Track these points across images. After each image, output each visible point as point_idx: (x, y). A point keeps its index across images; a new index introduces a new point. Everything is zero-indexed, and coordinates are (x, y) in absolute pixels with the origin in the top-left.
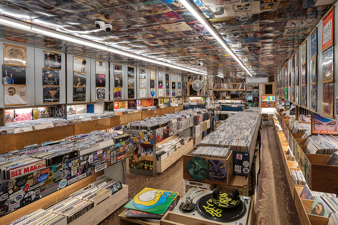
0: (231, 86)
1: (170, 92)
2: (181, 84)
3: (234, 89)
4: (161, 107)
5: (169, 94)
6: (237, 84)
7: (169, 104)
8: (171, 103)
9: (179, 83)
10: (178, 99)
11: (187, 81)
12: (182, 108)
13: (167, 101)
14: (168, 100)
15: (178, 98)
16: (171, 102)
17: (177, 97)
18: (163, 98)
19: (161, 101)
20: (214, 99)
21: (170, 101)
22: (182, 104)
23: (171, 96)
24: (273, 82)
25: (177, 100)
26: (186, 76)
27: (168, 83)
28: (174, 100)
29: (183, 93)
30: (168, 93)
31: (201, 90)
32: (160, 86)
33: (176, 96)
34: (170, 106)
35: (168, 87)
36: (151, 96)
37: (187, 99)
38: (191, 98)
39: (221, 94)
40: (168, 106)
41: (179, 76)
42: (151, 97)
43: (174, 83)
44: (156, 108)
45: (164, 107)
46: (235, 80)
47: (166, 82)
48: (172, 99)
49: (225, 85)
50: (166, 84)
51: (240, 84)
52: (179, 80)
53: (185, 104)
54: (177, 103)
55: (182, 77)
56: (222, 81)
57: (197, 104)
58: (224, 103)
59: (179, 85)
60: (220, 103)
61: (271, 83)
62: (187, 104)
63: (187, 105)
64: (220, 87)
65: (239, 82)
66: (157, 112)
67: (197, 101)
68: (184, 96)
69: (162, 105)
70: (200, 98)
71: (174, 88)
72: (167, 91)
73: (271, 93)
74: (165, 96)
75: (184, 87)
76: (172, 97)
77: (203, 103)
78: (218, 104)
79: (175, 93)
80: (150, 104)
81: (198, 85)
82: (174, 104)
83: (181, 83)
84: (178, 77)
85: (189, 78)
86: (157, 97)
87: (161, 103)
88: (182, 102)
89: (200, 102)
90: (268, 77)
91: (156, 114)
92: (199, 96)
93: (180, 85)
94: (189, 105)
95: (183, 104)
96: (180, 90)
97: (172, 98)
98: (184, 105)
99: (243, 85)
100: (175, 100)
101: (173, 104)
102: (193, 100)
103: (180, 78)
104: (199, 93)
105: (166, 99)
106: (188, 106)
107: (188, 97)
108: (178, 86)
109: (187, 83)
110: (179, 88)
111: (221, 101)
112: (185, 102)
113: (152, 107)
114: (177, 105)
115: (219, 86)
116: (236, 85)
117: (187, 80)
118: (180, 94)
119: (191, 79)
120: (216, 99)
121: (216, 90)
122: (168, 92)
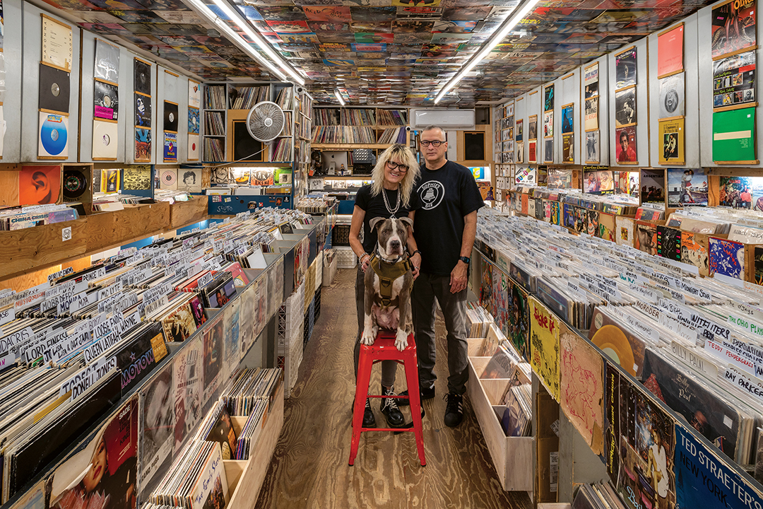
0: (366, 133)
1: (153, 140)
2: (202, 117)
3: (375, 143)
4: (104, 208)
5: (148, 150)
6: (382, 128)
7: (146, 195)
8: (156, 191)
9: (192, 112)
10: (186, 176)
11: (225, 108)
12: (203, 209)
13: (137, 179)
14: (145, 176)
15: (186, 171)
16: (158, 187)
17: (182, 166)
18: (122, 166)
19: (109, 182)
20: (310, 177)
21: (153, 183)
22: (204, 193)
23: (157, 157)
24: (486, 125)
25: (181, 178)
26: (221, 88)
27: (147, 102)
28: (169, 178)
29: (209, 150)
30: (144, 147)
31: (278, 140)
32: (104, 109)
33: (179, 161)
34: (152, 201)
35: (143, 120)
36: (43, 152)
37: (222, 175)
38: (238, 172)
39: (332, 160)
40: (141, 202)
41: (192, 84)
42: (39, 158)
43: (170, 108)
44: (75, 215)
45: (120, 207)
46: (377, 118)
47: (136, 96)
48: (161, 175)
49: (348, 131)
50: (136, 106)
51: (392, 127)
52: (195, 99)
53: (216, 192)
54: (179, 189)
55: (207, 88)
56: (334, 119)
57: (262, 191)
58: (339, 187)
59: (194, 119)
60: (328, 188)
61: (481, 128)
62: (221, 192)
63: (224, 197)
64: (331, 138)
65: (388, 122)
66: (81, 235)
67: (259, 181)
68: (211, 164)
69: (112, 196)
70: (270, 170)
71: (170, 126)
72: (138, 137)
73: (482, 158)
74: (131, 157)
75: (209, 126)
76: (160, 161)
77: (284, 186)
78: (322, 191)
79: (175, 149)
80: (43, 193)
81: (268, 121)
82: (171, 191)
83: (202, 112)
84: (192, 90)
85: (231, 95)
86: (86, 159)
87: (108, 191)
88: (203, 184)
89: (271, 186)
90: (474, 110)
91: (69, 245)
92: (268, 164)
93: (198, 120)
94: (233, 197)
95: (208, 193)
96: (194, 139)
97: (162, 171)
98: (210, 197)
99: (403, 132)
100: (174, 177)
101: (165, 194)
102: (246, 178)
103: (199, 95)
104: (271, 151)
105: (134, 171)
106: (228, 200)
107: (228, 166)
108: (190, 121)
109: (223, 113)
110: (193, 130)
111: (330, 182)
112: (212, 185)
113: (52, 208)
114: (183, 197)
115: (328, 134)
116: (381, 132)
117: (223, 102)
118: (194, 156)
119: (239, 101)
120: (316, 175)
121: (318, 146)
122: (144, 139)
